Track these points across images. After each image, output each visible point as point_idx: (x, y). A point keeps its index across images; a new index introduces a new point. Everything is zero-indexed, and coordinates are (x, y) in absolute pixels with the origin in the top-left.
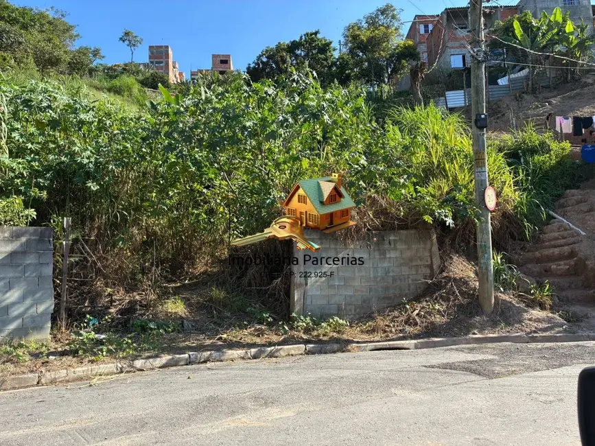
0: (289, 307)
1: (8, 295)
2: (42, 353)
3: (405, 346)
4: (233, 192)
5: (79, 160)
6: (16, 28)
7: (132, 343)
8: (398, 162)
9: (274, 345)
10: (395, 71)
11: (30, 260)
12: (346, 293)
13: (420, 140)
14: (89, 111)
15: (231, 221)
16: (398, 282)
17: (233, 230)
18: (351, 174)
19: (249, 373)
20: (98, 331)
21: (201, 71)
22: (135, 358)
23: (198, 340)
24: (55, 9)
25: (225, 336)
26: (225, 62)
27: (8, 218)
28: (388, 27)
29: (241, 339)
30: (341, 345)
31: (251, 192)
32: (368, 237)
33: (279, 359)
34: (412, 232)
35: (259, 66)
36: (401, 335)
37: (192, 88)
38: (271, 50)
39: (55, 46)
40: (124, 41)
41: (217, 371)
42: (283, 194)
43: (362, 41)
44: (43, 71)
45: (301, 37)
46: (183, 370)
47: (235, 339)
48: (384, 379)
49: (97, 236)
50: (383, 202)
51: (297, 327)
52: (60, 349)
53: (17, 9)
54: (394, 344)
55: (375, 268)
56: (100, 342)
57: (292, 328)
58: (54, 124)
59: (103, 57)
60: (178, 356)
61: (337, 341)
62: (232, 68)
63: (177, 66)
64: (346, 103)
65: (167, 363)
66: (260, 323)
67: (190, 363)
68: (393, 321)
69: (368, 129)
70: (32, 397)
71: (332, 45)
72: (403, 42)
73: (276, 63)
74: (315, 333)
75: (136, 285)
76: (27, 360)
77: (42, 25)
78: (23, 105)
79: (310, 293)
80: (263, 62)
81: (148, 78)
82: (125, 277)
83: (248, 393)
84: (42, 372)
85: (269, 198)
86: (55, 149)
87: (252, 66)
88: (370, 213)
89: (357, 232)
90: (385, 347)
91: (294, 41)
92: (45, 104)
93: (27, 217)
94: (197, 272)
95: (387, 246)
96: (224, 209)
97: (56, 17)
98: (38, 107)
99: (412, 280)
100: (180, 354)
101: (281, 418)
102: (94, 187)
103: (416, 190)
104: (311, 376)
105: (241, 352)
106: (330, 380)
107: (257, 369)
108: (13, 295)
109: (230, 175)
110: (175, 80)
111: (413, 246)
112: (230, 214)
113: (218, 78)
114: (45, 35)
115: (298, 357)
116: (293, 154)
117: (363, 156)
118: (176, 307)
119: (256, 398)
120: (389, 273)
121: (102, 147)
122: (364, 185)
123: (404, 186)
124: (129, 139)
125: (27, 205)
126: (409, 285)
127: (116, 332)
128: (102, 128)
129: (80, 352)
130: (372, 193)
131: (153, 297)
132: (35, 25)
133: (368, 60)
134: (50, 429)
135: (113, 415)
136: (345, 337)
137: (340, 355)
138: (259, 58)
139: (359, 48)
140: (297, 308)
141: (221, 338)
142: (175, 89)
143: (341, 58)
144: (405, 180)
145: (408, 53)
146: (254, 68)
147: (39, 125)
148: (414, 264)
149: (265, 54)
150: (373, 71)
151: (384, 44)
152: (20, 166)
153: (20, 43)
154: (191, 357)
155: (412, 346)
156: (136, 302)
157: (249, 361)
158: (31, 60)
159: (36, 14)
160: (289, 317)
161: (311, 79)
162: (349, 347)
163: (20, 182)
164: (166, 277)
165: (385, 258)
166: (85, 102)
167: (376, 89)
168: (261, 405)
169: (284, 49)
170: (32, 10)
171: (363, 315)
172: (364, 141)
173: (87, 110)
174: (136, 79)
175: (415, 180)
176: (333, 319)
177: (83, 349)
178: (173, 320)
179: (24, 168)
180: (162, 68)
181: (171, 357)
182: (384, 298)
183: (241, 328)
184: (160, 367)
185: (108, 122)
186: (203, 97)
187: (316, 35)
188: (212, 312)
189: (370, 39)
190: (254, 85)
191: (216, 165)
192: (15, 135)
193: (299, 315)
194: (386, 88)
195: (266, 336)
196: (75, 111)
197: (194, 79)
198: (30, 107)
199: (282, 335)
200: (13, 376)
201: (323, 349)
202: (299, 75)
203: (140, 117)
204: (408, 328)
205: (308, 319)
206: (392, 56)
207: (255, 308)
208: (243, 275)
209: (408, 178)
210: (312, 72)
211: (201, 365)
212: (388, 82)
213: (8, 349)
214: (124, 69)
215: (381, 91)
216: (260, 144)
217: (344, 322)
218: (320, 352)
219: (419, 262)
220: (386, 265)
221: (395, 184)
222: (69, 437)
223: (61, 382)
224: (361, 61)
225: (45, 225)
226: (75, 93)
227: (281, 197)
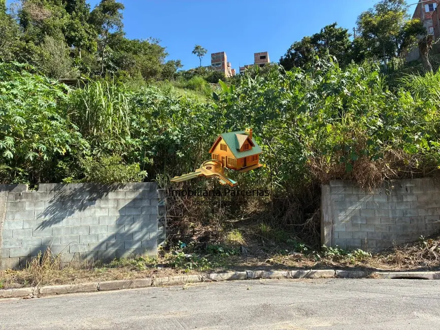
0: (320, 240)
1: (133, 226)
2: (153, 265)
3: (423, 276)
4: (273, 153)
5: (171, 137)
6: (130, 54)
7: (208, 261)
8: (412, 122)
9: (310, 268)
10: (404, 45)
11: (145, 203)
12: (368, 230)
13: (431, 101)
14: (176, 103)
15: (272, 174)
16: (415, 222)
17: (274, 181)
18: (369, 134)
19: (292, 289)
20: (186, 252)
21: (246, 67)
22: (211, 272)
23: (253, 262)
24: (152, 38)
25: (271, 260)
26: (264, 57)
27: (131, 177)
28: (396, 11)
29: (283, 263)
30: (366, 272)
31: (287, 152)
32: (386, 185)
33: (314, 280)
34: (428, 179)
35: (289, 57)
36: (420, 267)
37: (242, 80)
38: (298, 43)
39: (154, 63)
40: (195, 53)
41: (268, 286)
42: (312, 153)
43: (374, 25)
44: (147, 80)
45: (322, 30)
46: (243, 283)
47: (279, 263)
48: (406, 304)
49: (183, 187)
50: (399, 156)
51: (328, 256)
52: (163, 263)
53: (130, 42)
54: (413, 274)
55: (394, 211)
56: (188, 260)
57: (323, 256)
58: (155, 114)
59: (182, 66)
60: (239, 273)
61: (362, 268)
62: (269, 61)
63: (230, 65)
64: (363, 77)
65: (231, 277)
66: (298, 251)
67: (247, 278)
68: (411, 254)
69: (383, 96)
70: (149, 294)
71: (348, 33)
72: (410, 21)
73: (303, 53)
74: (343, 261)
75: (208, 221)
76: (145, 269)
77: (146, 50)
78: (138, 103)
79: (337, 230)
80: (292, 54)
81: (211, 76)
82: (202, 215)
83: (292, 305)
84: (153, 277)
85: (301, 156)
86: (157, 130)
87: (284, 58)
88: (388, 165)
89: (376, 181)
90: (405, 276)
91: (316, 34)
92: (150, 102)
93: (142, 175)
94: (249, 212)
95: (403, 192)
96: (267, 165)
97: (153, 43)
98: (146, 104)
99: (429, 221)
100: (240, 271)
101: (320, 327)
102: (180, 154)
103: (429, 144)
104: (342, 295)
105: (284, 273)
106: (358, 300)
107: (297, 287)
108: (136, 226)
109: (270, 140)
110: (229, 75)
111: (429, 192)
112: (271, 169)
113: (259, 70)
114: (147, 57)
115: (330, 279)
116: (319, 121)
117: (379, 119)
118: (236, 237)
119: (299, 309)
120: (407, 214)
121: (185, 127)
122: (381, 142)
123: (418, 141)
124: (202, 121)
125: (142, 168)
126: (426, 225)
127: (197, 253)
128: (184, 114)
129: (176, 266)
130: (389, 148)
131: (220, 229)
132: (141, 50)
133: (379, 40)
134: (161, 317)
135: (200, 311)
136: (368, 265)
137: (365, 280)
138: (289, 51)
139: (371, 31)
140: (327, 241)
141: (268, 262)
142: (229, 81)
143: (356, 41)
144: (419, 137)
145: (416, 29)
146: (286, 59)
147: (147, 115)
148: (430, 207)
149: (293, 48)
150: (384, 48)
151: (393, 25)
152: (138, 143)
153: (133, 64)
154: (248, 274)
155: (431, 277)
156: (209, 232)
157: (291, 280)
158: (140, 73)
159: (141, 43)
160: (321, 248)
161: (332, 62)
162: (373, 274)
163: (138, 153)
164: (228, 215)
165: (402, 202)
166: (173, 98)
167: (387, 62)
168: (303, 315)
169: (308, 42)
170: (139, 41)
171: (384, 248)
172: (379, 107)
173: (174, 103)
174: (203, 78)
175: (428, 136)
176: (357, 250)
177: (178, 264)
178: (235, 246)
179: (140, 145)
180: (220, 68)
181: (234, 273)
182: (403, 235)
183: (283, 255)
184: (227, 280)
185: (188, 110)
186: (250, 86)
187: (334, 27)
188: (261, 242)
189: (381, 23)
190: (287, 73)
191: (260, 134)
192: (134, 124)
193: (328, 245)
194: (397, 61)
195: (303, 261)
196: (168, 105)
197: (242, 73)
198: (142, 104)
199: (316, 261)
200: (137, 279)
201: (350, 274)
202: (322, 62)
203: (208, 104)
204: (426, 261)
205: (336, 249)
206: (401, 33)
207: (293, 240)
208: (283, 215)
209: (421, 134)
210: (332, 57)
211: (255, 280)
212: (399, 55)
213: (134, 261)
214: (196, 72)
215: (392, 63)
216: (293, 116)
217: (367, 254)
218: (348, 277)
219: (434, 205)
220: (403, 208)
221: (410, 140)
222: (173, 324)
223: (165, 285)
224: (374, 41)
225: (152, 181)
226: (167, 93)
227: (310, 155)
